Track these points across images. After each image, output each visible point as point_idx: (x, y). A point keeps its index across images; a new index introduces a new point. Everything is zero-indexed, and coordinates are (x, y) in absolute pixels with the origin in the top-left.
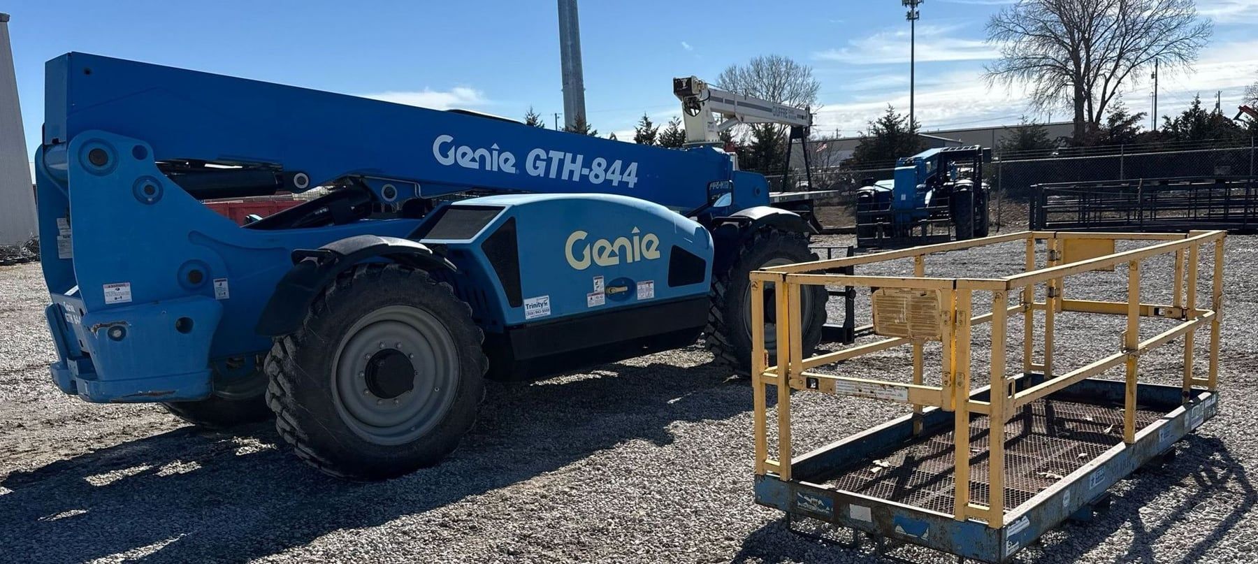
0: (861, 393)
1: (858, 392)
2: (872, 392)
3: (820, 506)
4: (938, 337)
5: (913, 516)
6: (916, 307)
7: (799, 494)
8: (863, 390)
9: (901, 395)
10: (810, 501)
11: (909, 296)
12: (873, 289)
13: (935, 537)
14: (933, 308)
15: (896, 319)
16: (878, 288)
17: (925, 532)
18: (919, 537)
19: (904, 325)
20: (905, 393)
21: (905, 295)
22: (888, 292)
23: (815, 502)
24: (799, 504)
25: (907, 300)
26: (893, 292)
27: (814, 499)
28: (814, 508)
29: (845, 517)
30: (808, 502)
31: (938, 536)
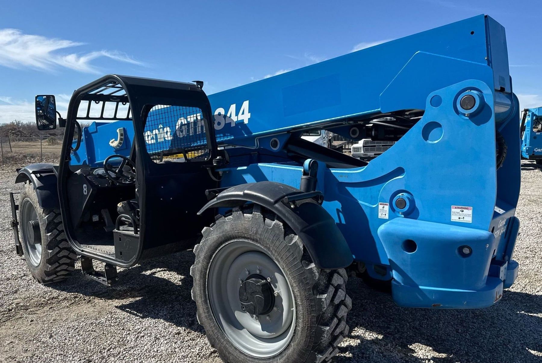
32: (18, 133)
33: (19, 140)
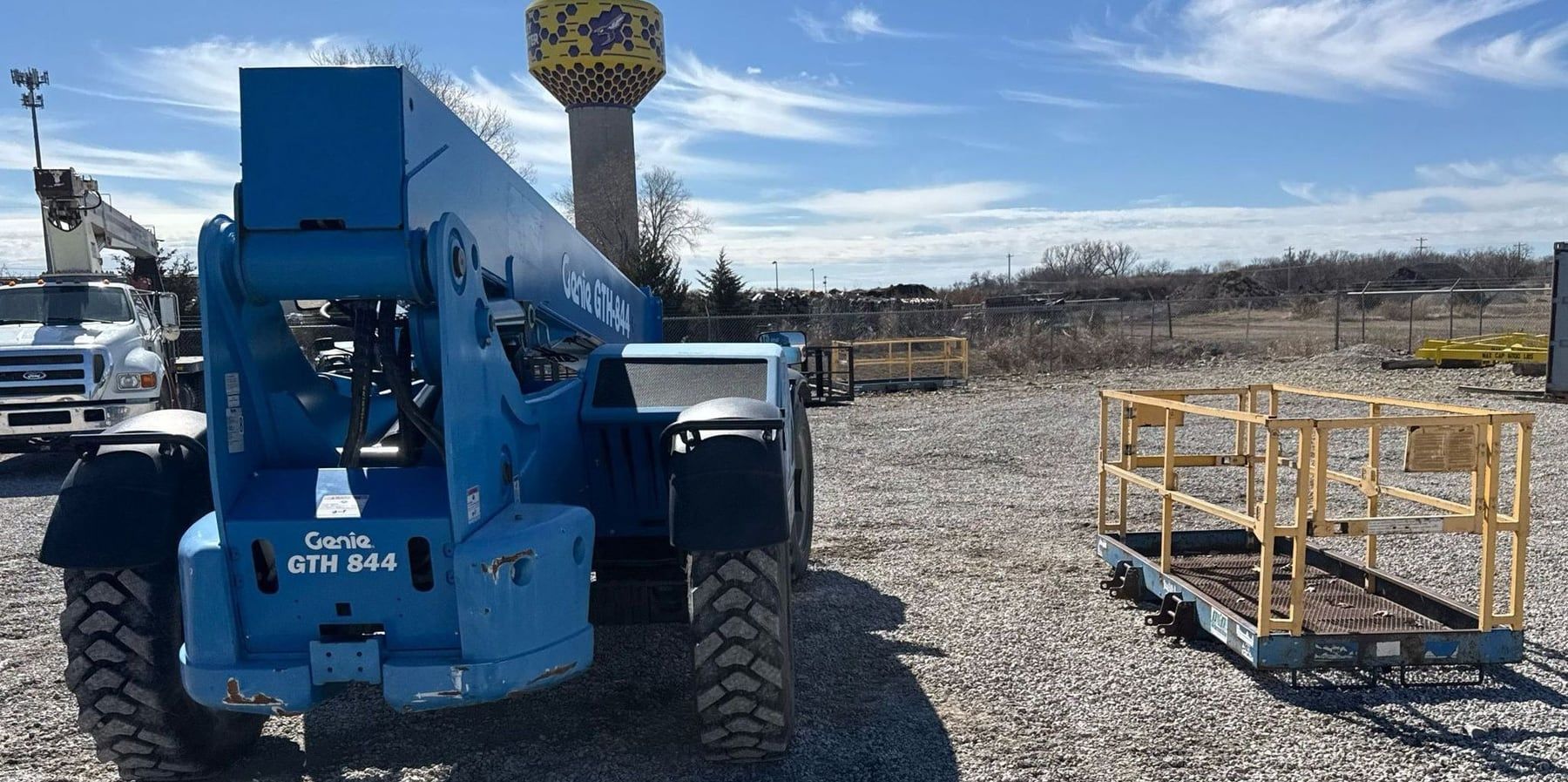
0: (1396, 530)
1: (1391, 530)
2: (1407, 528)
3: (1343, 653)
4: (1473, 468)
5: (1444, 638)
6: (1453, 442)
7: (1317, 646)
8: (1398, 527)
9: (1436, 526)
10: (1331, 650)
11: (1448, 433)
12: (1413, 429)
13: (1464, 653)
14: (1470, 442)
15: (1432, 454)
16: (1418, 427)
17: (1455, 650)
18: (1449, 657)
19: (1441, 459)
20: (1440, 523)
21: (1444, 432)
22: (1427, 430)
23: (1336, 651)
24: (1316, 656)
25: (1445, 436)
26: (1432, 430)
27: (1335, 648)
28: (1334, 657)
29: (1371, 657)
30: (1329, 652)
31: (1467, 651)
32: (1244, 286)
33: (1242, 305)
